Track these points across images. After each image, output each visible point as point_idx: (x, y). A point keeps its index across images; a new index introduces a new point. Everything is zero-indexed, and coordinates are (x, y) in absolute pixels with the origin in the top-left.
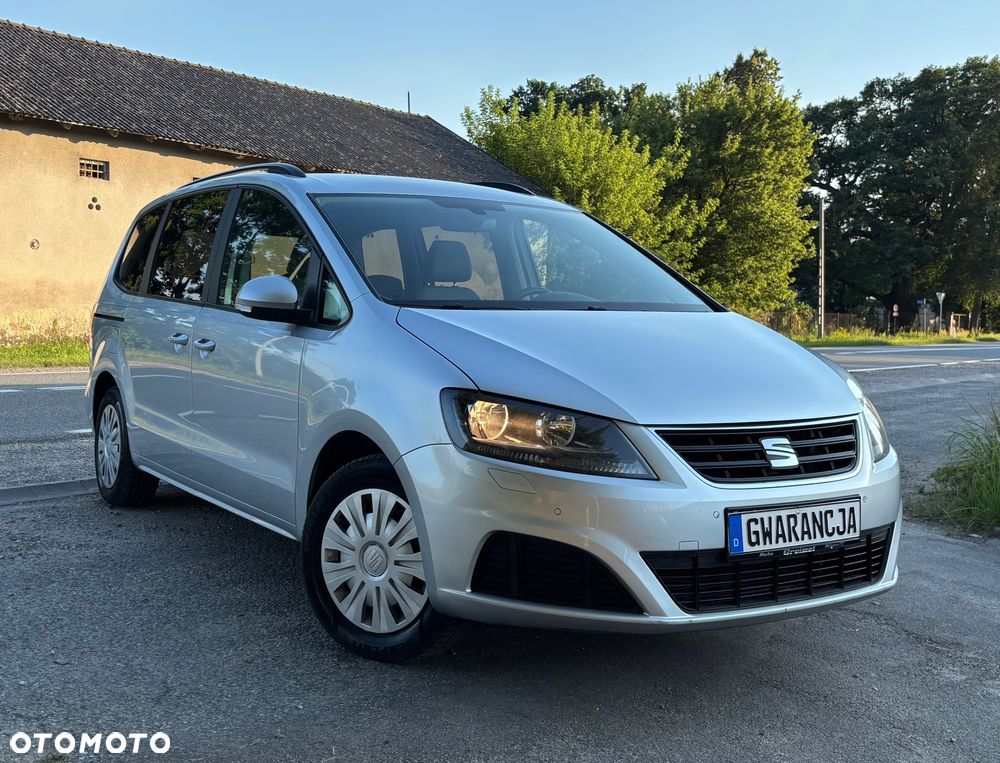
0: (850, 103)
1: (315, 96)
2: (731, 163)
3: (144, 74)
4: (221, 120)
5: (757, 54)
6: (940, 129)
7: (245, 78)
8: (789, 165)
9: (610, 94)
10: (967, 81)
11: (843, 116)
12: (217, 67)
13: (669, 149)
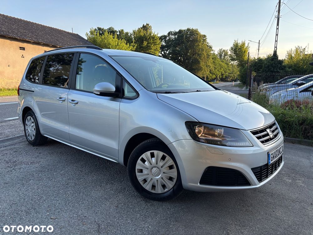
0: (165, 36)
1: (49, 27)
2: (145, 48)
3: (3, 20)
4: (25, 32)
5: (147, 24)
6: (183, 42)
7: (30, 22)
8: (156, 49)
9: (116, 31)
10: (187, 33)
11: (164, 39)
12: (23, 19)
13: (132, 44)
